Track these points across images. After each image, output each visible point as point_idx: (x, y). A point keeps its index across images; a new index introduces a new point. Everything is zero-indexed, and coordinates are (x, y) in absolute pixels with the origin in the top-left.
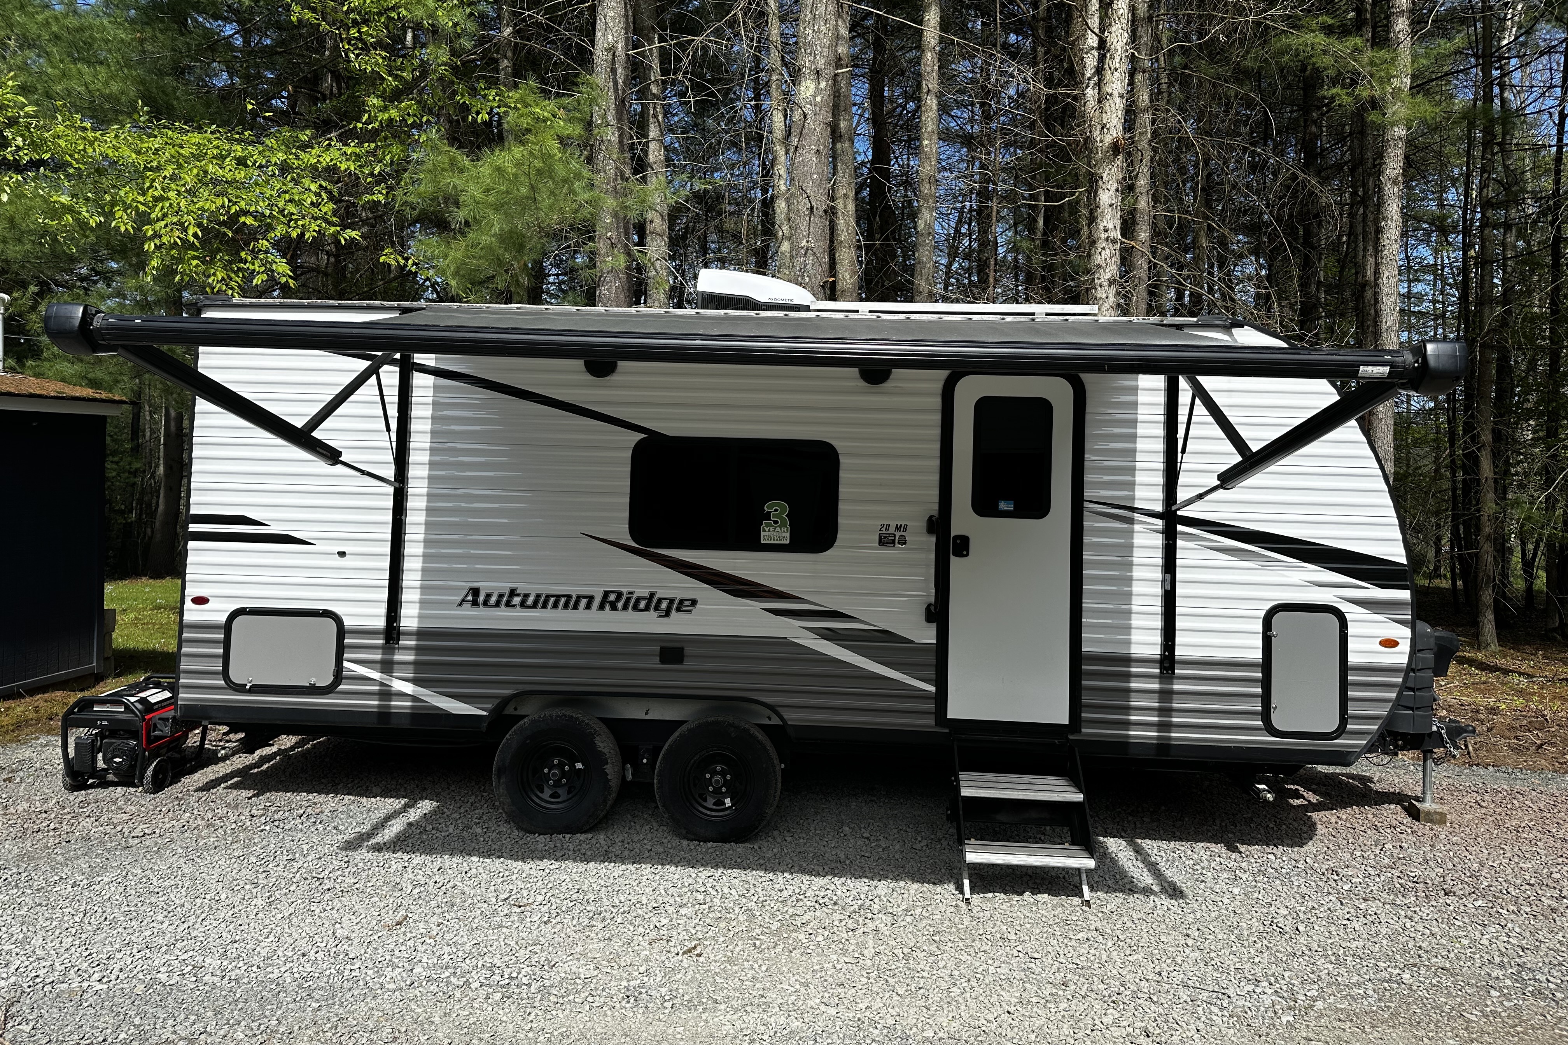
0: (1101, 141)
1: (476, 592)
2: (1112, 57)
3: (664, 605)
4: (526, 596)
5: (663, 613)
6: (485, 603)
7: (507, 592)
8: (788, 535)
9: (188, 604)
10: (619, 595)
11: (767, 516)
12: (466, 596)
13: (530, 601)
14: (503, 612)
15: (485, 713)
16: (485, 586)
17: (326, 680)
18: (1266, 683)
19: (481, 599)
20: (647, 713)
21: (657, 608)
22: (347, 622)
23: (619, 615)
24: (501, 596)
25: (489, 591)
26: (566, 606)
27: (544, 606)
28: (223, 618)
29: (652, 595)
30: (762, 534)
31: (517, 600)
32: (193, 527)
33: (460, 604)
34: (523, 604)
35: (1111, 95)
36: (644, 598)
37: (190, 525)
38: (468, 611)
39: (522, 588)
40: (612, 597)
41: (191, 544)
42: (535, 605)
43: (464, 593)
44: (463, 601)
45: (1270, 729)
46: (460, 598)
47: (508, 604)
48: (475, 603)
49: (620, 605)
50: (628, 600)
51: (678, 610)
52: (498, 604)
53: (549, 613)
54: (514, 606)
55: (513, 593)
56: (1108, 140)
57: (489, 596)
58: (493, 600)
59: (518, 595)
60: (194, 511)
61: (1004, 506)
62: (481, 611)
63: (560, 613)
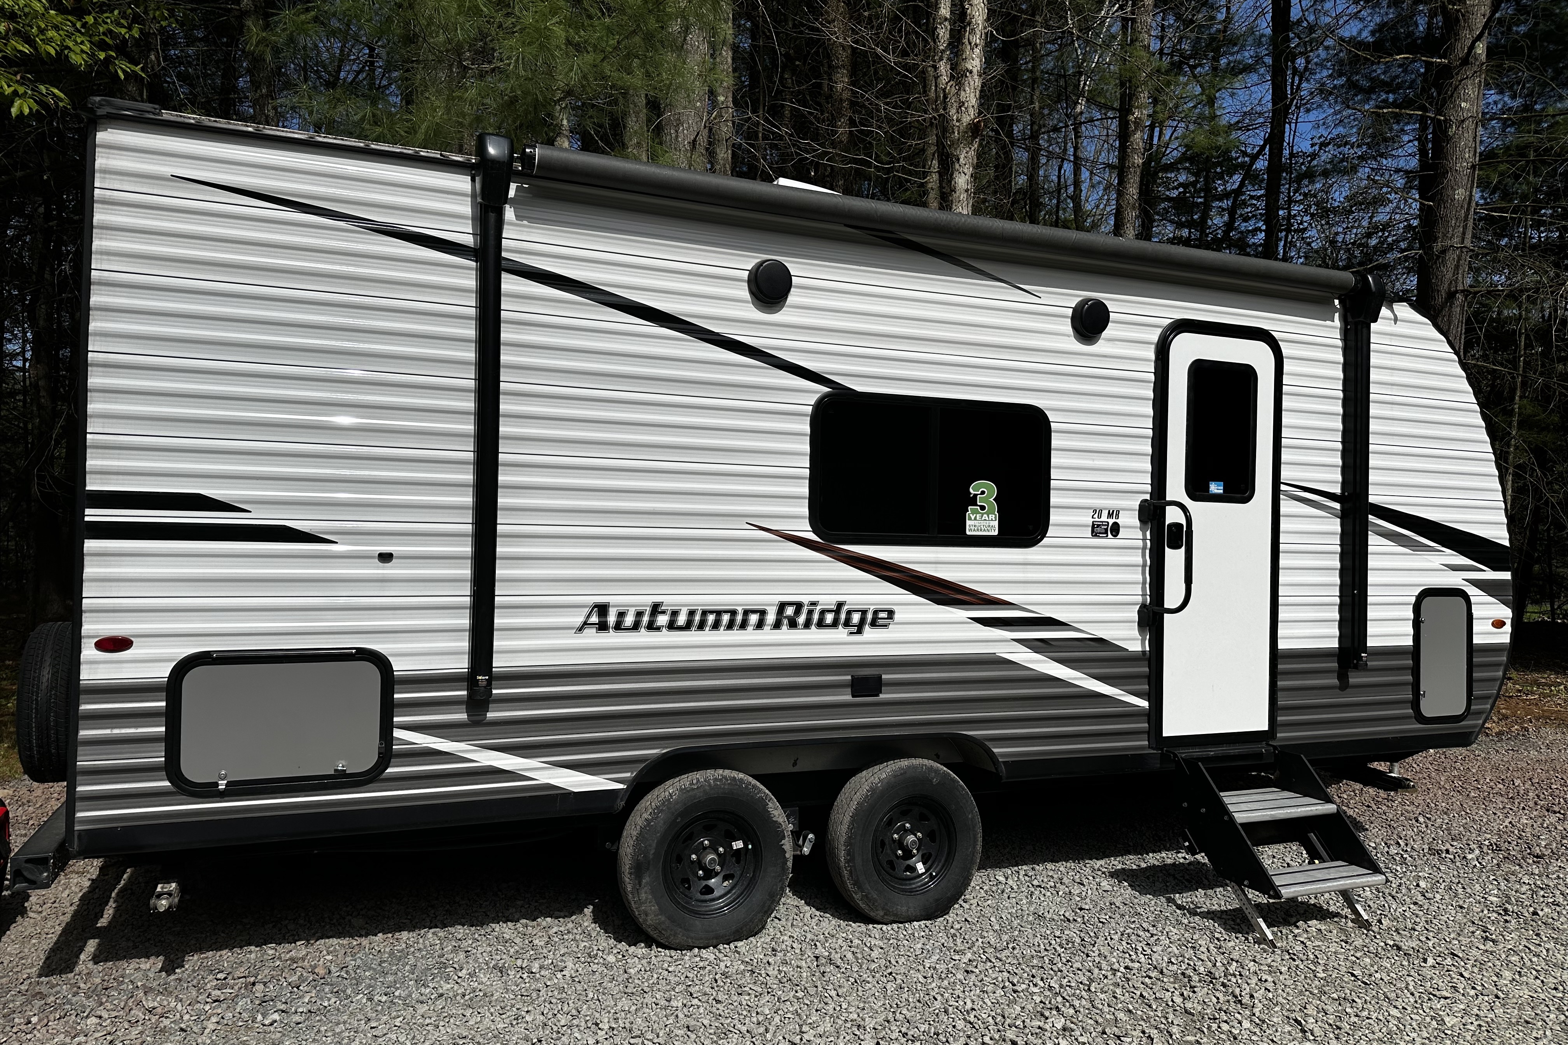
0: (958, 120)
1: (602, 609)
2: (973, 31)
3: (856, 618)
4: (675, 614)
5: (855, 629)
6: (618, 627)
7: (648, 610)
8: (996, 524)
9: (89, 652)
10: (799, 606)
11: (973, 501)
12: (589, 616)
13: (682, 620)
14: (643, 637)
15: (621, 786)
16: (616, 599)
17: (367, 761)
18: (1416, 671)
19: (612, 619)
20: (795, 764)
21: (847, 623)
22: (399, 666)
23: (799, 635)
24: (639, 614)
25: (622, 609)
26: (730, 626)
27: (701, 626)
28: (163, 672)
29: (840, 605)
30: (968, 523)
31: (662, 620)
32: (93, 515)
33: (581, 629)
34: (672, 626)
35: (971, 72)
36: (830, 611)
37: (88, 511)
38: (591, 637)
39: (669, 601)
40: (790, 611)
41: (90, 545)
42: (688, 626)
43: (586, 611)
44: (585, 623)
45: (1420, 717)
46: (580, 620)
47: (651, 627)
48: (603, 627)
49: (802, 619)
50: (810, 612)
51: (873, 624)
52: (636, 626)
53: (707, 636)
54: (658, 629)
55: (656, 609)
56: (966, 119)
57: (621, 615)
58: (629, 620)
59: (663, 612)
60: (93, 485)
61: (1216, 488)
62: (612, 638)
63: (723, 636)
